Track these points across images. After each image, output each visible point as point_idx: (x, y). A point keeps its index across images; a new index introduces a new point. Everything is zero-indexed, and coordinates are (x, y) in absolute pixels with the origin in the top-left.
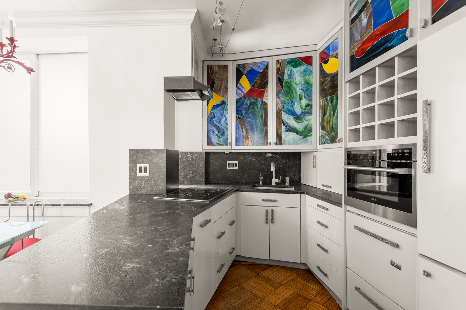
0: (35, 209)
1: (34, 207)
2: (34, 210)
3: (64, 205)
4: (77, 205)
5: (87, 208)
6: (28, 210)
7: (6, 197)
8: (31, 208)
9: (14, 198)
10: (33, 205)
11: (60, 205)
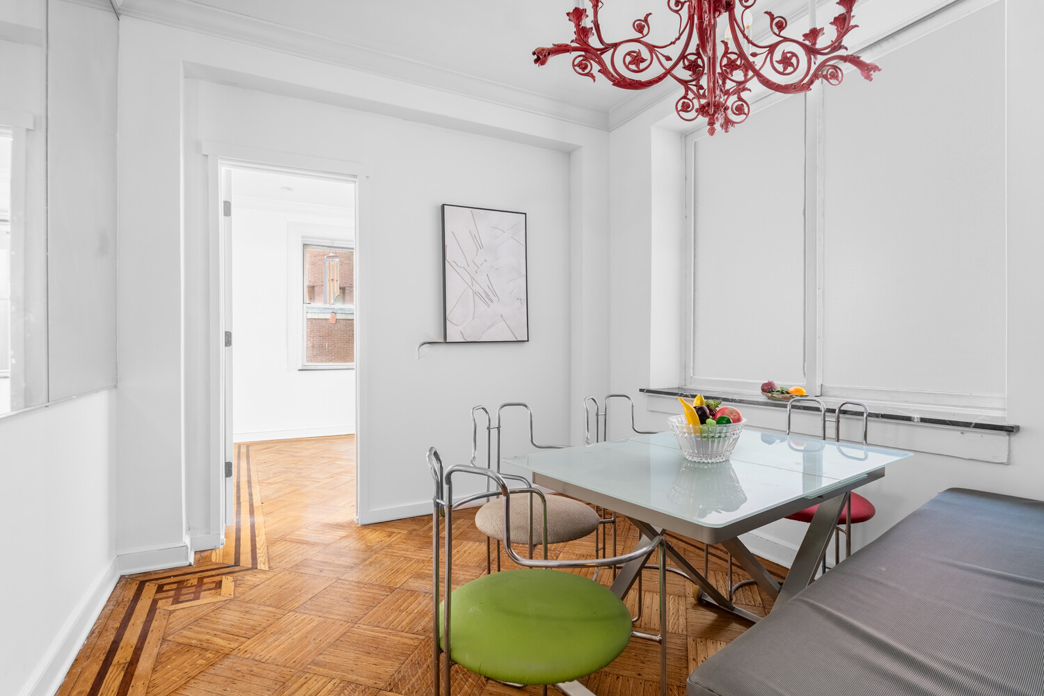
0: (840, 420)
1: (838, 417)
2: (838, 422)
3: (923, 420)
4: (967, 425)
5: (1002, 438)
6: (825, 421)
7: (763, 390)
8: (831, 419)
9: (783, 393)
10: (837, 411)
11: (909, 419)
